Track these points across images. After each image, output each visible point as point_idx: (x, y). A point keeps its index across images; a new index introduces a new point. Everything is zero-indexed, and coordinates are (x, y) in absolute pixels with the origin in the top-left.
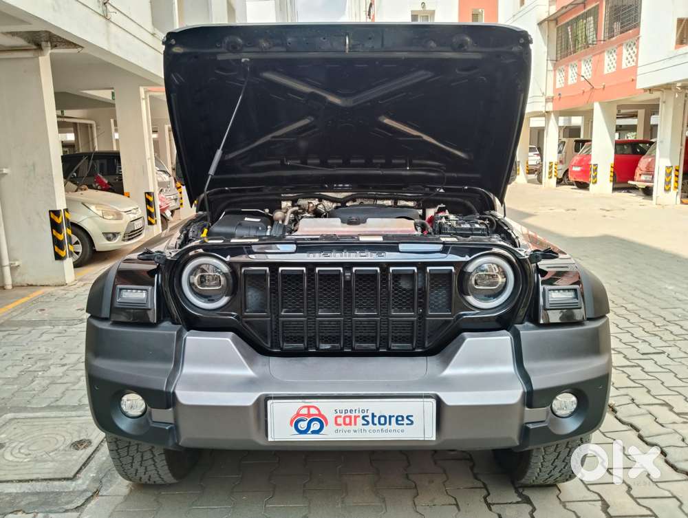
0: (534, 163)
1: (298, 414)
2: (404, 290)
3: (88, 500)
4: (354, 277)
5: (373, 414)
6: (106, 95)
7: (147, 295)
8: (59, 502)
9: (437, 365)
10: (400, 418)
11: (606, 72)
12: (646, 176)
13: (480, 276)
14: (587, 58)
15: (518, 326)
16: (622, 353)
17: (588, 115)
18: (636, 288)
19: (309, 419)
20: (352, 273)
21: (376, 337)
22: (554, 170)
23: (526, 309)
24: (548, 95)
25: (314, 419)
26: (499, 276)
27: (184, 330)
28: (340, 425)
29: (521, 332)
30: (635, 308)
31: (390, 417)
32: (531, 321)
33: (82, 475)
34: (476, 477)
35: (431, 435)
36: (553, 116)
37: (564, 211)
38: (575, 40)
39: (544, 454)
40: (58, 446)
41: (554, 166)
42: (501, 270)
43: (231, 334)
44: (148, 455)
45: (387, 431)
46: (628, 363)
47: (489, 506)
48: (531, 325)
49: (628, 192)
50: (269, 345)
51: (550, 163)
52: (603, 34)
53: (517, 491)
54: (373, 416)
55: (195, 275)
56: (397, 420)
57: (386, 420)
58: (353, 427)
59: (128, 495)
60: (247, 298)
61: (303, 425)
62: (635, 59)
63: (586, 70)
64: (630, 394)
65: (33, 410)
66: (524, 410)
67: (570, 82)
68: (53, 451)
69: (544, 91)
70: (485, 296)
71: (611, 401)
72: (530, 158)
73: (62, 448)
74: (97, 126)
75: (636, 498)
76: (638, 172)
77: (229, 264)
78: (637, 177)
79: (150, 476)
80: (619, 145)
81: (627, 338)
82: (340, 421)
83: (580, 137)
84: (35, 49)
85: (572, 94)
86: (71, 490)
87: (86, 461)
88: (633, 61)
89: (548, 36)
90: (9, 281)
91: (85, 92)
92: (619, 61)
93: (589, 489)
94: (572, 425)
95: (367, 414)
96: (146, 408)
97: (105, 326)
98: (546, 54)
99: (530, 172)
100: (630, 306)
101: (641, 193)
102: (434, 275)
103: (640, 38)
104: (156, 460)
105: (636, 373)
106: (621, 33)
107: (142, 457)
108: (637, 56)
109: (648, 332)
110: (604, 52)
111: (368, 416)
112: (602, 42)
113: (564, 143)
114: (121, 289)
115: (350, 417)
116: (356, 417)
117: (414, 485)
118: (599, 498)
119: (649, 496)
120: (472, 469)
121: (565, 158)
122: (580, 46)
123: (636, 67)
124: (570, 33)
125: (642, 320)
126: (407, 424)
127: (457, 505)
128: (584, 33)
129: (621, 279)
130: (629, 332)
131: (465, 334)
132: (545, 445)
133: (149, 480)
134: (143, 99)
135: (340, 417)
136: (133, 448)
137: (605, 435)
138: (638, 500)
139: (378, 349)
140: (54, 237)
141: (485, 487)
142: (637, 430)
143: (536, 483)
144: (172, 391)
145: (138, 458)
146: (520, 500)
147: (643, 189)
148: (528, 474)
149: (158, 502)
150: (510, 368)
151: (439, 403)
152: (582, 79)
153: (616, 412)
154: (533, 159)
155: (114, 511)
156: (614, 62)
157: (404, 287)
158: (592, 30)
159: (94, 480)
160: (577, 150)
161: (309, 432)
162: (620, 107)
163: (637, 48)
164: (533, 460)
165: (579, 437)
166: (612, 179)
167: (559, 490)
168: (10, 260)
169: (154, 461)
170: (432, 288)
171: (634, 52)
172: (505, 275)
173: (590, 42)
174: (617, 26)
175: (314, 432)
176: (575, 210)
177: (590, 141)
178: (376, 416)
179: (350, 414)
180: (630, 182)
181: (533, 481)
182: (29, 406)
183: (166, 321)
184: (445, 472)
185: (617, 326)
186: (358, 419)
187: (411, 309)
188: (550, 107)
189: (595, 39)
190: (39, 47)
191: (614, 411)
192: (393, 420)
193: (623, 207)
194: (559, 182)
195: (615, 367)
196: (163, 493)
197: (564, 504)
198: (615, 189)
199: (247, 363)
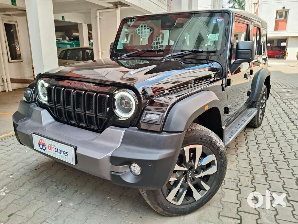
1: (39, 142)
61: (41, 146)
161: (43, 149)
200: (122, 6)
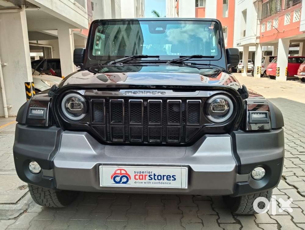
0: (251, 68)
1: (115, 173)
2: (175, 112)
3: (21, 214)
4: (148, 105)
5: (154, 174)
6: (54, 33)
7: (44, 112)
8: (7, 215)
9: (191, 151)
10: (169, 177)
11: (285, 24)
12: (303, 73)
13: (215, 106)
14: (276, 18)
15: (235, 132)
16: (289, 151)
17: (276, 45)
18: (297, 122)
19: (121, 176)
20: (147, 103)
21: (160, 136)
22: (259, 70)
23: (239, 124)
24: (257, 36)
25: (123, 176)
26: (226, 106)
27: (62, 130)
28: (137, 179)
29: (236, 135)
30: (297, 131)
31: (164, 176)
32: (241, 129)
33: (20, 202)
34: (213, 209)
35: (185, 186)
36: (259, 45)
37: (263, 88)
38: (271, 10)
39: (247, 199)
40: (12, 187)
41: (259, 68)
42: (227, 103)
43: (86, 133)
44: (47, 193)
45: (162, 183)
46: (292, 156)
47: (219, 224)
48: (242, 131)
49: (294, 80)
50: (105, 139)
51: (258, 67)
52: (284, 7)
53: (234, 217)
54: (155, 175)
55: (68, 103)
56: (167, 178)
57: (161, 177)
58: (143, 181)
59: (41, 212)
60: (94, 115)
61: (118, 179)
62: (299, 18)
63: (276, 24)
64: (293, 171)
65: (5, 171)
66: (236, 175)
67: (268, 29)
68: (9, 190)
69: (255, 34)
70: (218, 116)
71: (283, 174)
72: (248, 65)
73: (14, 189)
74: (53, 48)
75: (296, 223)
76: (299, 71)
77: (85, 97)
78: (298, 73)
79: (50, 203)
80: (290, 59)
81: (292, 144)
82: (137, 177)
83: (272, 55)
84: (18, 8)
85: (268, 35)
86: (14, 209)
87: (24, 195)
88: (299, 19)
89: (258, 9)
90: (7, 115)
91: (44, 31)
92: (292, 19)
93: (271, 218)
94: (262, 184)
95: (151, 174)
96: (41, 169)
97: (24, 127)
98: (257, 17)
99: (249, 72)
100: (294, 130)
101: (300, 81)
102: (191, 104)
103: (302, 8)
104: (52, 196)
105: (297, 161)
106: (293, 6)
107: (45, 194)
108: (300, 16)
109: (302, 142)
110: (284, 15)
111: (152, 175)
112: (284, 10)
113: (264, 58)
114: (32, 109)
115: (142, 175)
116: (145, 176)
117: (182, 212)
118: (276, 222)
119: (303, 222)
120: (211, 205)
121: (265, 65)
122: (273, 13)
123: (299, 22)
124: (268, 7)
125: (300, 137)
126: (172, 180)
127: (202, 223)
128: (275, 7)
129: (290, 118)
130: (293, 142)
131: (206, 135)
132: (249, 194)
133: (50, 205)
134: (71, 34)
135: (137, 175)
136: (40, 190)
137: (280, 191)
138: (297, 224)
139: (161, 142)
140: (27, 95)
141: (218, 215)
142: (297, 188)
143: (243, 214)
144: (52, 161)
145: (43, 195)
146: (235, 221)
147: (301, 79)
148: (239, 209)
149: (55, 216)
150: (229, 153)
151: (190, 170)
152: (274, 28)
153: (286, 179)
154: (250, 66)
155: (32, 220)
156: (289, 19)
157: (175, 110)
158: (279, 5)
159: (26, 204)
160: (270, 61)
161: (121, 183)
162: (291, 41)
163: (301, 12)
164: (242, 202)
165: (266, 190)
166: (286, 74)
167: (256, 217)
168: (7, 104)
169: (50, 196)
170: (190, 111)
171: (299, 15)
172: (229, 105)
173: (278, 10)
174: (291, 3)
175: (124, 183)
176: (269, 88)
177: (277, 57)
178: (156, 175)
179: (143, 174)
180: (295, 76)
181: (242, 212)
182: (3, 169)
183: (54, 126)
184: (198, 206)
185: (288, 139)
186: (146, 176)
187: (179, 122)
188: (258, 41)
189: (280, 9)
190: (20, 7)
191: (285, 179)
192: (165, 177)
193: (291, 87)
194: (262, 76)
195: (286, 158)
196: (58, 212)
197: (258, 225)
198: (287, 79)
199: (92, 148)
200: (28, 7)
